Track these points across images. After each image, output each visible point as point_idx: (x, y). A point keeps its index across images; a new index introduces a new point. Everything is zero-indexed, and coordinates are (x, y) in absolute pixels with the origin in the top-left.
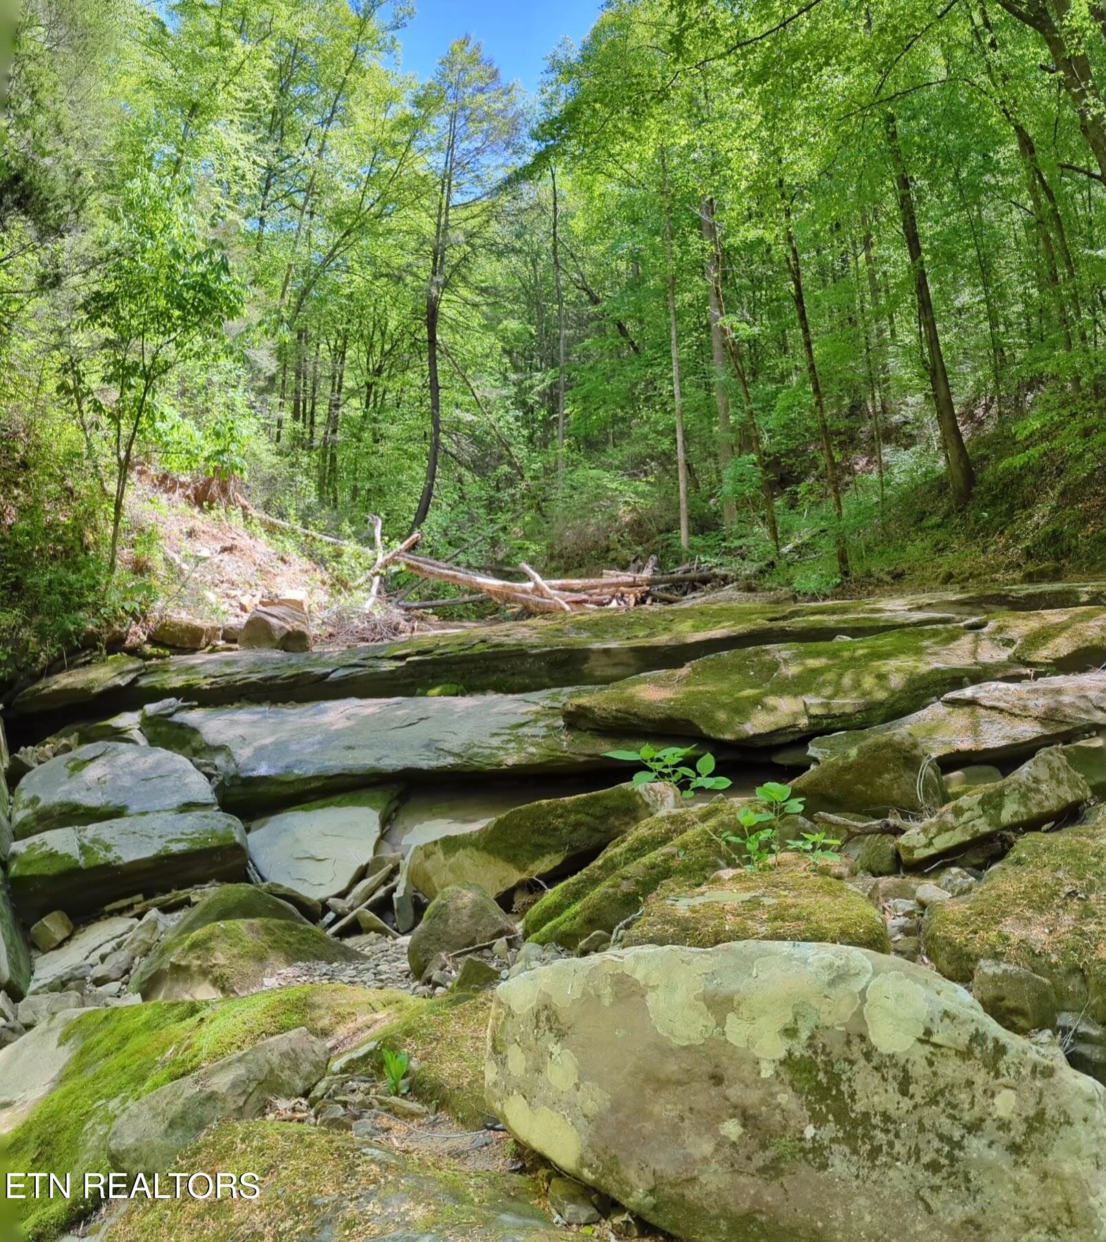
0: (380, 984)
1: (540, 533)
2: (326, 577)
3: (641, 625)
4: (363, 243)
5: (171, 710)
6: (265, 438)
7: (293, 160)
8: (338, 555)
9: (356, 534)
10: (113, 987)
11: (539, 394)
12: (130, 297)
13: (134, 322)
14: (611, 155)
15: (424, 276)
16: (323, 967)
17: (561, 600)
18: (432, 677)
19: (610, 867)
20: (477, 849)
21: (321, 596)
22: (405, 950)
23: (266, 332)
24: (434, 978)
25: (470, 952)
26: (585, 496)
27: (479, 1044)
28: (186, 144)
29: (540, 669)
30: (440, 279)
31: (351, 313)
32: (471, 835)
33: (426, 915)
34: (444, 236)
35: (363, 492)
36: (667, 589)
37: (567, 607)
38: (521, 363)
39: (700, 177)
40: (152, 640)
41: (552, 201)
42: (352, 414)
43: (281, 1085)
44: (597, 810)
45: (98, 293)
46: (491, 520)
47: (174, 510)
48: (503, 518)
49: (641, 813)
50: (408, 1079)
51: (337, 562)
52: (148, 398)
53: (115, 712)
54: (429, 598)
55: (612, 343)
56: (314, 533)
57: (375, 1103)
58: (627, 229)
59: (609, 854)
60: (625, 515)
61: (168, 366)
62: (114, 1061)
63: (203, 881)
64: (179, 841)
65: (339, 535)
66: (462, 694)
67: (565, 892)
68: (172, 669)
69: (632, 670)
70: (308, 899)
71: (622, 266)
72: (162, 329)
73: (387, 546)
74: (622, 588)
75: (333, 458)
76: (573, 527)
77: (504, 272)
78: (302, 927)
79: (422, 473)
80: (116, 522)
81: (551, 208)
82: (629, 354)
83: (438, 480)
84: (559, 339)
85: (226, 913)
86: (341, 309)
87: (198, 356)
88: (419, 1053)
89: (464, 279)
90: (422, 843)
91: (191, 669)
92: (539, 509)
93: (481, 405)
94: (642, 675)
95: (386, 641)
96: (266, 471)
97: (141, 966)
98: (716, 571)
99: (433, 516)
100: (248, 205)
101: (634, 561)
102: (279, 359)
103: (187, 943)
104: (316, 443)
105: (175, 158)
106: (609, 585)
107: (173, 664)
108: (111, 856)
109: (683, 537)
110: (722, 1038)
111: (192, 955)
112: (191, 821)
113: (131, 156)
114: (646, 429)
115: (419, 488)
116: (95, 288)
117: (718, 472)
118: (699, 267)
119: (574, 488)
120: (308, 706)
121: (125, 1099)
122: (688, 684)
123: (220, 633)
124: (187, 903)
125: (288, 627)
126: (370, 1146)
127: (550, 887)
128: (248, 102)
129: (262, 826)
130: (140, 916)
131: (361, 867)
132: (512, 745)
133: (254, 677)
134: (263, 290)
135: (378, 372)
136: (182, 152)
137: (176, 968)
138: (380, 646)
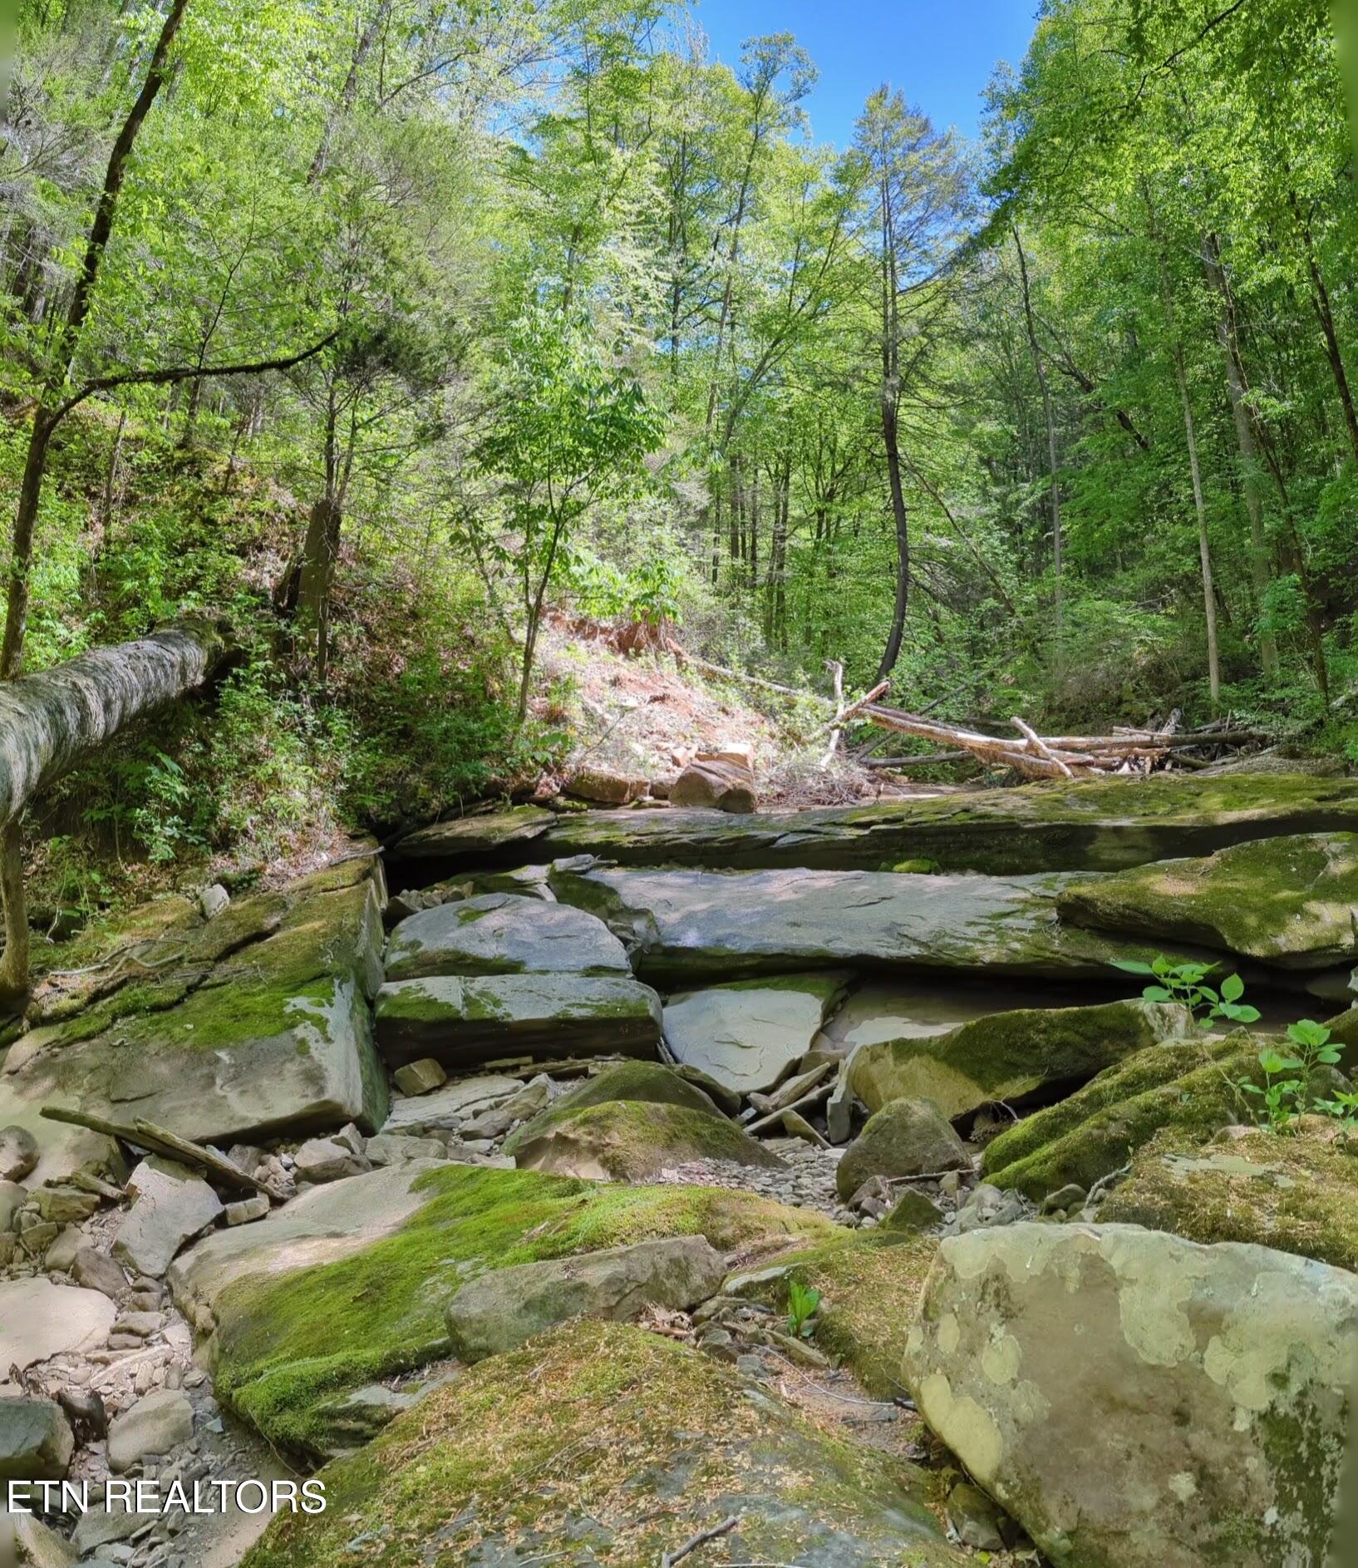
0: (798, 1200)
1: (1035, 680)
2: (775, 729)
3: (1162, 798)
4: (798, 350)
5: (584, 867)
6: (699, 578)
7: (702, 269)
8: (790, 706)
9: (812, 682)
10: (484, 1144)
11: (1028, 509)
12: (530, 439)
13: (537, 465)
14: (1082, 199)
15: (874, 378)
16: (734, 1168)
17: (1060, 761)
18: (900, 850)
19: (1096, 1102)
20: (936, 1059)
21: (770, 751)
22: (835, 1165)
23: (694, 462)
24: (863, 1205)
25: (912, 1181)
26: (1091, 634)
27: (905, 1298)
28: (574, 272)
29: (1034, 847)
30: (895, 381)
31: (792, 432)
32: (930, 1040)
33: (865, 1129)
34: (894, 330)
35: (819, 634)
36: (1191, 752)
37: (1068, 772)
38: (1003, 474)
39: (1195, 208)
40: (566, 792)
41: (1018, 267)
42: (801, 546)
43: (665, 1293)
44: (1089, 1029)
45: (490, 439)
46: (975, 666)
47: (594, 658)
48: (990, 663)
49: (1143, 1039)
50: (815, 1321)
51: (790, 714)
52: (559, 542)
53: (519, 864)
54: (898, 754)
55: (1113, 440)
56: (762, 682)
57: (770, 1339)
58: (1114, 289)
59: (1096, 1086)
60: (1141, 658)
61: (580, 507)
62: (473, 1223)
63: (606, 1052)
64: (584, 1006)
65: (791, 682)
66: (937, 872)
67: (1038, 1124)
68: (589, 823)
69: (1148, 855)
70: (727, 1090)
71: (1115, 338)
72: (571, 469)
73: (849, 696)
74: (1137, 749)
75: (781, 597)
76: (1075, 674)
77: (972, 363)
78: (717, 1120)
79: (890, 611)
80: (526, 671)
81: (1019, 276)
82: (1136, 453)
83: (908, 618)
84: (1047, 440)
85: (627, 1092)
86: (780, 429)
87: (615, 494)
88: (833, 1294)
89: (924, 378)
90: (869, 1042)
91: (611, 825)
92: (1035, 651)
93: (958, 528)
94: (1160, 862)
95: (846, 805)
96: (702, 614)
97: (520, 1131)
98: (1253, 730)
99: (904, 661)
100: (656, 326)
101: (1152, 716)
102: (711, 491)
103: (580, 1116)
104: (761, 580)
105: (562, 289)
106: (1119, 745)
107: (592, 818)
108: (499, 1012)
109: (1213, 686)
110: (1199, 1366)
111: (582, 1130)
112: (599, 988)
113: (511, 295)
114: (1163, 547)
115: (885, 629)
116: (487, 434)
117: (1254, 599)
118: (1209, 328)
119: (1076, 624)
120: (748, 874)
121: (477, 1266)
122: (1214, 878)
123: (648, 788)
124: (584, 1073)
125: (729, 785)
126: (753, 1387)
127: (1022, 1117)
128: (640, 213)
129: (681, 1001)
130: (527, 1079)
131: (792, 1061)
132: (992, 937)
133: (686, 839)
134: (684, 417)
135: (830, 496)
136: (570, 280)
137: (562, 1140)
138: (840, 811)
